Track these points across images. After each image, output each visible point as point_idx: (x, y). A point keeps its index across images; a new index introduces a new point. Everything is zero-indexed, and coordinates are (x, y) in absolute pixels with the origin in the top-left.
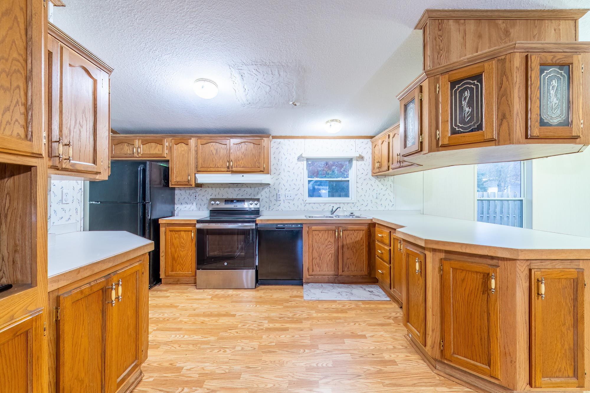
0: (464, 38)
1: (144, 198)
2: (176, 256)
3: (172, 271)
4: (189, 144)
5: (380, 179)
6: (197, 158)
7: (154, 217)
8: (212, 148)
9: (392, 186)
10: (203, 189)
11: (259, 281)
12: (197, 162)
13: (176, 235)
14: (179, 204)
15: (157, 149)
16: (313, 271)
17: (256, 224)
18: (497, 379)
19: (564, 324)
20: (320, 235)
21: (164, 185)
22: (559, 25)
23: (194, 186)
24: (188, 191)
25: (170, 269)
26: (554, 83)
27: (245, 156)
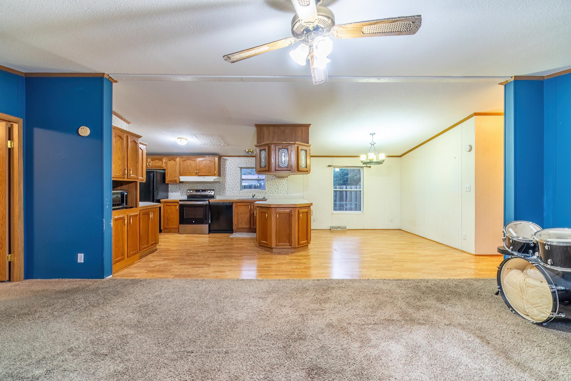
0: (269, 133)
1: (153, 189)
2: (169, 218)
3: (167, 225)
4: (176, 161)
5: (280, 179)
6: (180, 168)
7: (158, 198)
8: (188, 163)
9: (287, 183)
10: (184, 184)
11: (210, 231)
12: (180, 170)
13: (169, 208)
14: (171, 192)
15: (159, 163)
16: (238, 226)
17: (209, 202)
18: (268, 245)
19: (286, 227)
20: (242, 208)
21: (163, 182)
22: (302, 129)
23: (178, 183)
24: (176, 186)
25: (166, 225)
26: (283, 154)
27: (205, 167)
